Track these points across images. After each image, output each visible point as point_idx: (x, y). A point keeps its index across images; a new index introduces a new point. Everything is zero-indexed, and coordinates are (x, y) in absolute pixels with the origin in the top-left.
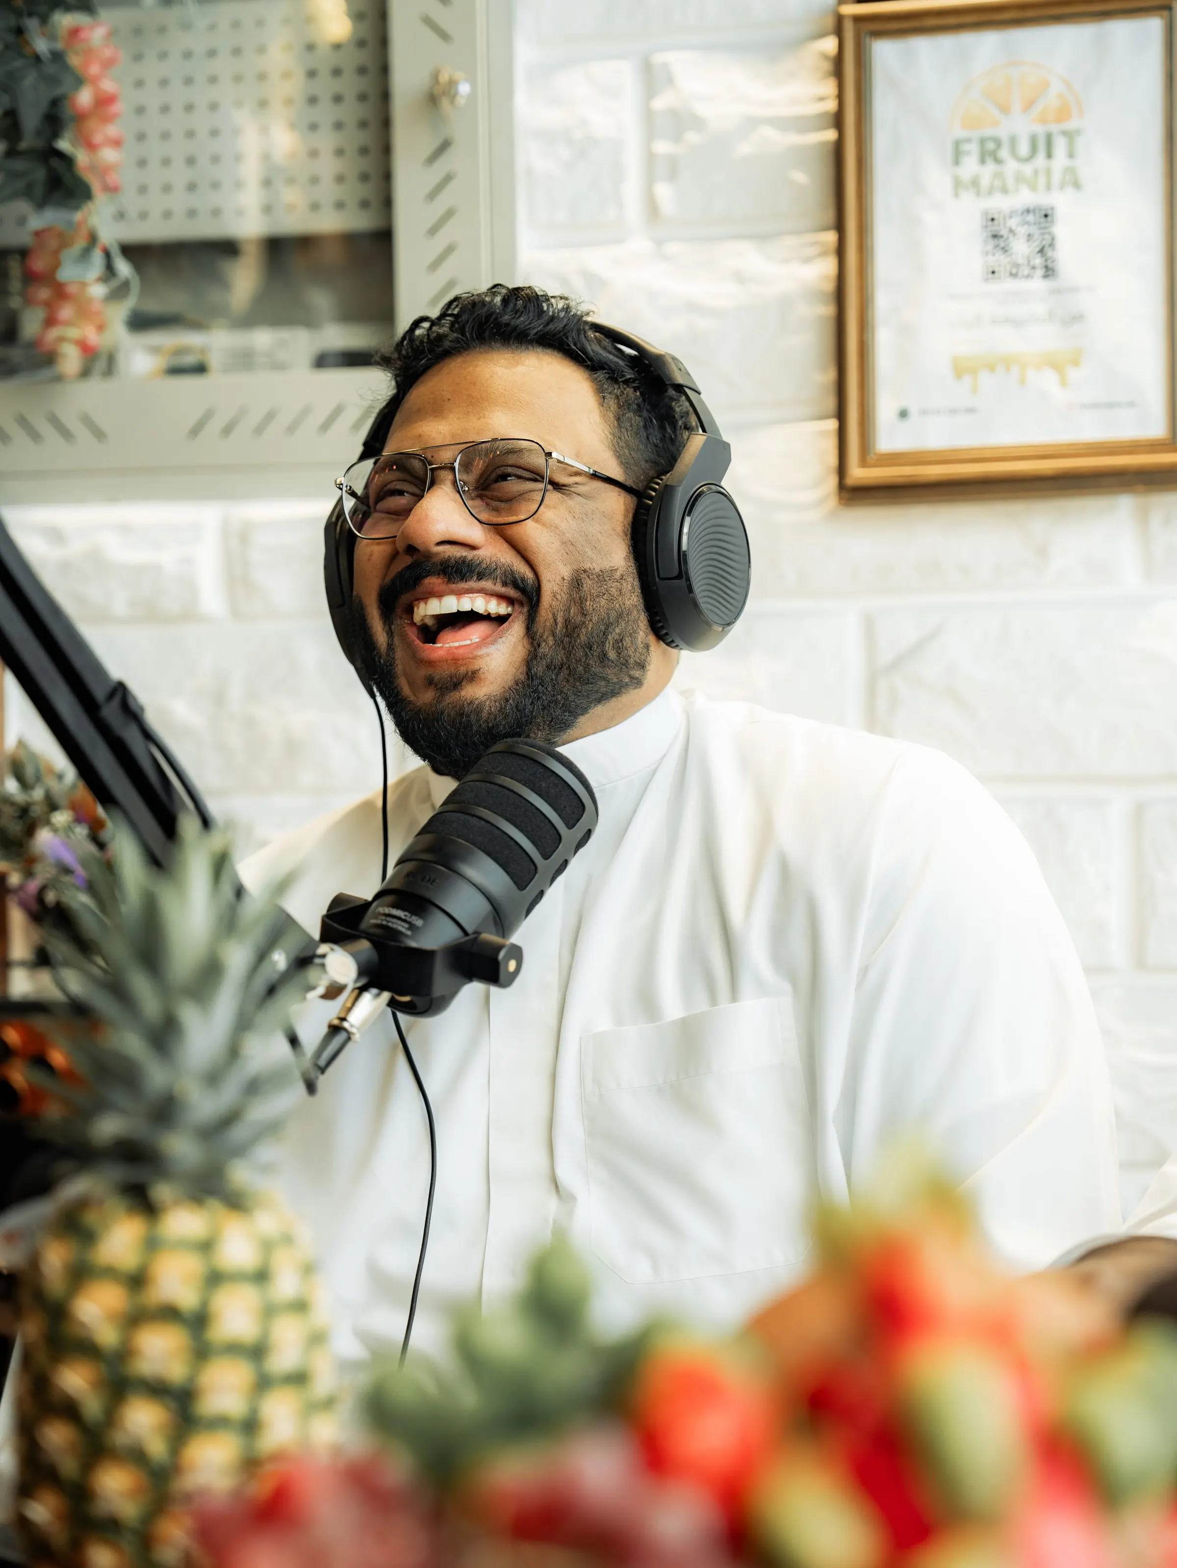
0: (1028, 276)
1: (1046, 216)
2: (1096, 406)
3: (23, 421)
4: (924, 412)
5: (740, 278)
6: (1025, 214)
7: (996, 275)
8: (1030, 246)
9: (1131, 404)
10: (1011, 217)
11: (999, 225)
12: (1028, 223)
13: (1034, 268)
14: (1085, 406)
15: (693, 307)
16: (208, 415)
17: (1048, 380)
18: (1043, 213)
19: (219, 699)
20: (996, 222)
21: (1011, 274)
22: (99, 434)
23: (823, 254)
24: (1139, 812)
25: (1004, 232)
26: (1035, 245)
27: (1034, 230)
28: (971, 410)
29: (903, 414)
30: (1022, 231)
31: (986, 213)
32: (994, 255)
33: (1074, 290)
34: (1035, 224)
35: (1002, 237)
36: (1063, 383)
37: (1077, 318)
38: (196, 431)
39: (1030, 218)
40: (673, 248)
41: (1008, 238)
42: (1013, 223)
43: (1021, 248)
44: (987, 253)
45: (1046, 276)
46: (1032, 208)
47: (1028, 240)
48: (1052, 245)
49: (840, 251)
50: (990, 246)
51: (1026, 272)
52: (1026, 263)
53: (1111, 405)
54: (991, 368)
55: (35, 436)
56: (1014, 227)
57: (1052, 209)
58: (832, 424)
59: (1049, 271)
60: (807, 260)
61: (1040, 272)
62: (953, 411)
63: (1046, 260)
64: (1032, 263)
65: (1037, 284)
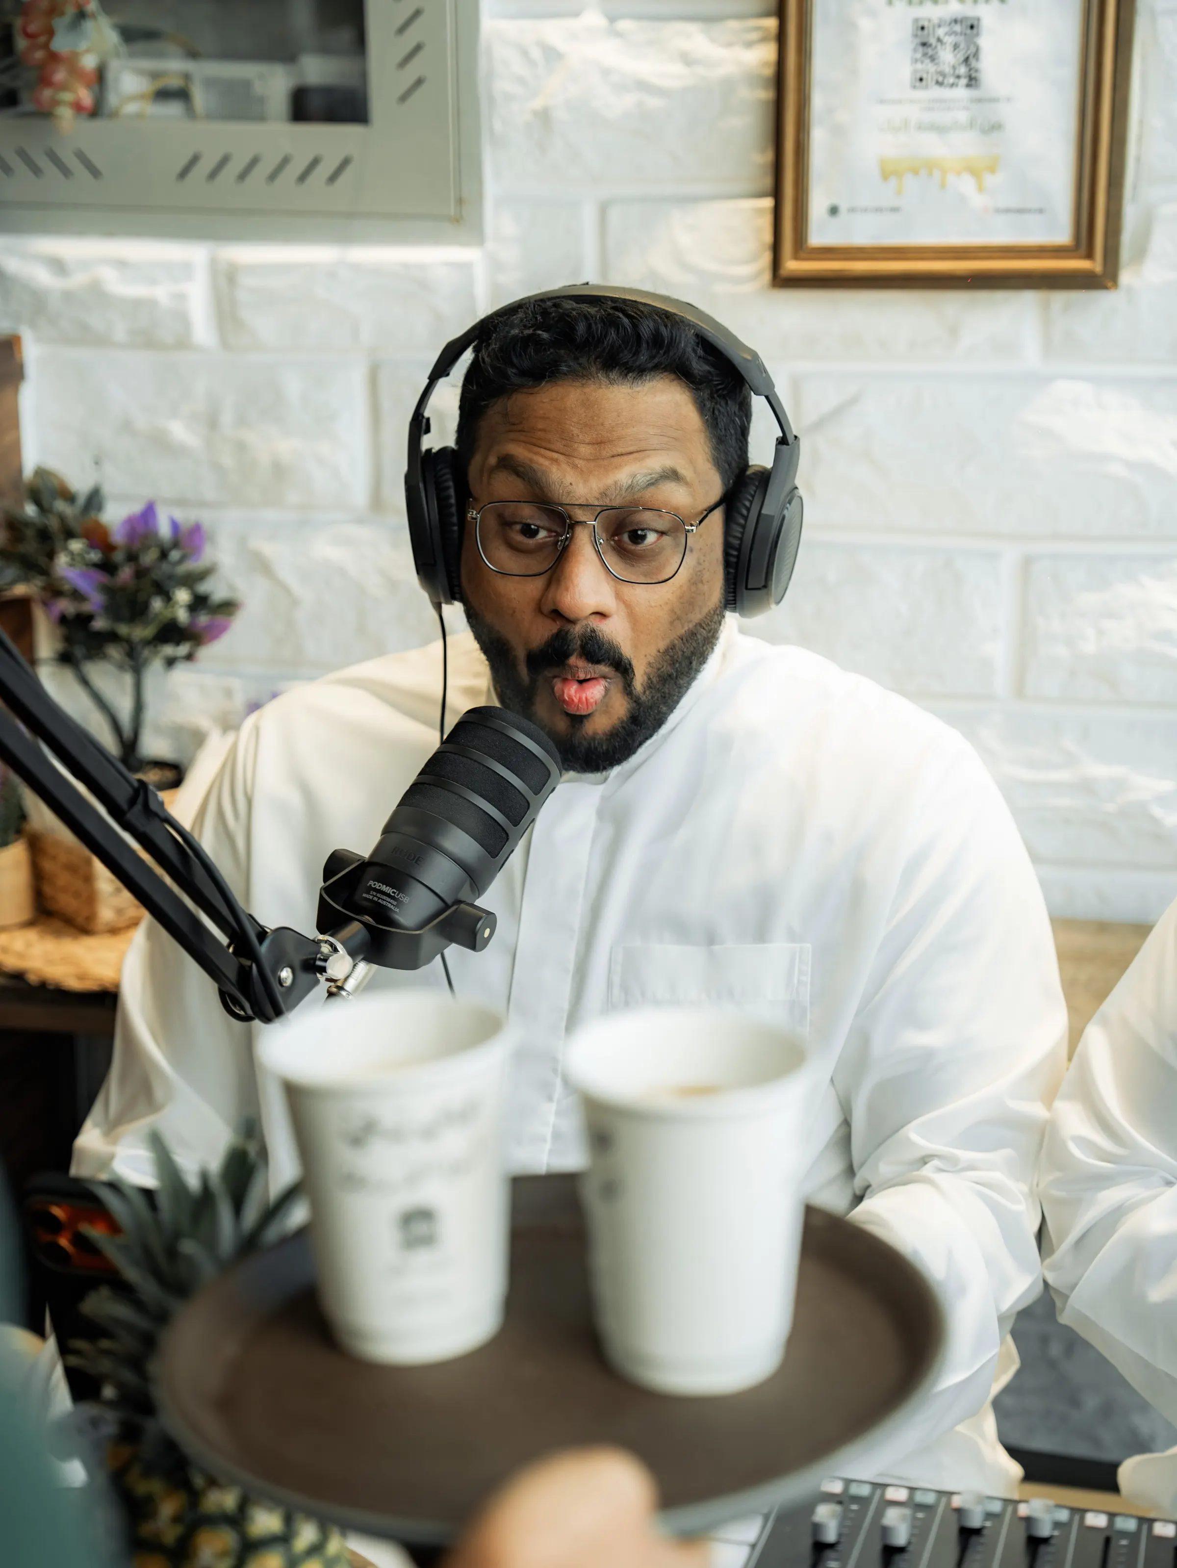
0: (952, 85)
1: (972, 27)
2: (1008, 211)
3: (22, 154)
4: (852, 210)
5: (687, 59)
6: (953, 24)
7: (924, 82)
8: (955, 56)
9: (1041, 211)
10: (939, 26)
11: (928, 35)
12: (955, 33)
13: (958, 77)
14: (998, 211)
15: (642, 86)
16: (195, 160)
17: (967, 185)
18: (969, 23)
19: (212, 422)
20: (926, 31)
21: (937, 83)
22: (95, 172)
23: (764, 40)
24: (1027, 562)
25: (933, 41)
26: (961, 57)
27: (960, 39)
28: (895, 210)
29: (834, 211)
30: (949, 40)
31: (916, 20)
32: (922, 62)
33: (995, 100)
34: (961, 34)
35: (930, 45)
36: (981, 189)
37: (996, 127)
38: (184, 173)
39: (957, 28)
40: (625, 25)
41: (936, 47)
42: (941, 32)
43: (948, 57)
44: (916, 61)
45: (968, 86)
46: (959, 17)
47: (955, 49)
48: (976, 55)
49: (781, 38)
50: (919, 55)
51: (951, 80)
52: (952, 72)
53: (1021, 211)
54: (915, 172)
55: (37, 171)
56: (942, 37)
57: (978, 19)
58: (768, 203)
59: (972, 81)
60: (749, 45)
61: (964, 81)
62: (879, 210)
63: (970, 70)
64: (957, 72)
65: (961, 93)
